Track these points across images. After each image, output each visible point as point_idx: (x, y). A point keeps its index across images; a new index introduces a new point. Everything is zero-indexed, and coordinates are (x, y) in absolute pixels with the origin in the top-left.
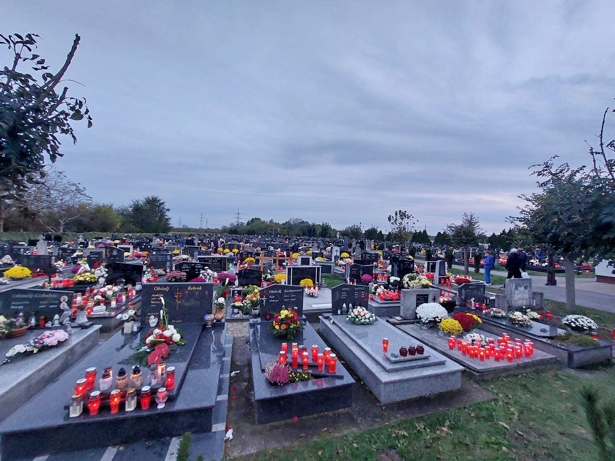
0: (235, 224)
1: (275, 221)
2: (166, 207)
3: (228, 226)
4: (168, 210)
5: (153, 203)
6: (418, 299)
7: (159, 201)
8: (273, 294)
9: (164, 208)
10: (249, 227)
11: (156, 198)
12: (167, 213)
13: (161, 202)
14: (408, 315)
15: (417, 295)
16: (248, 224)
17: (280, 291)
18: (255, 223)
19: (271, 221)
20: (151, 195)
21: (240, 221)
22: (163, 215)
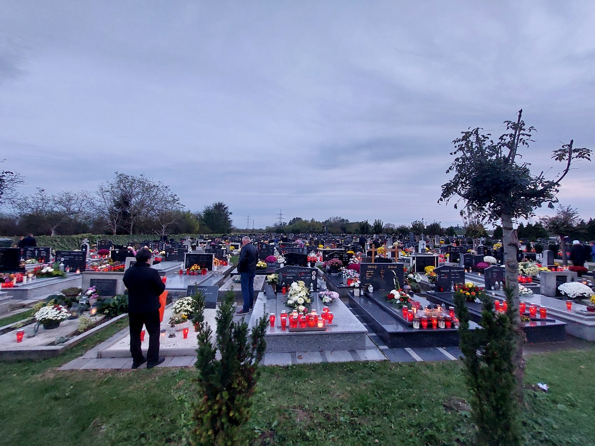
0: (278, 224)
1: (316, 220)
2: (229, 211)
3: (271, 225)
4: (231, 213)
5: (220, 207)
6: (557, 280)
7: (224, 206)
8: (444, 273)
9: (227, 212)
10: (291, 226)
11: (222, 204)
12: (230, 216)
13: (225, 207)
14: (550, 293)
15: (557, 276)
16: (290, 223)
17: (448, 271)
18: (297, 223)
19: (313, 220)
20: (217, 201)
21: (283, 221)
22: (226, 218)
